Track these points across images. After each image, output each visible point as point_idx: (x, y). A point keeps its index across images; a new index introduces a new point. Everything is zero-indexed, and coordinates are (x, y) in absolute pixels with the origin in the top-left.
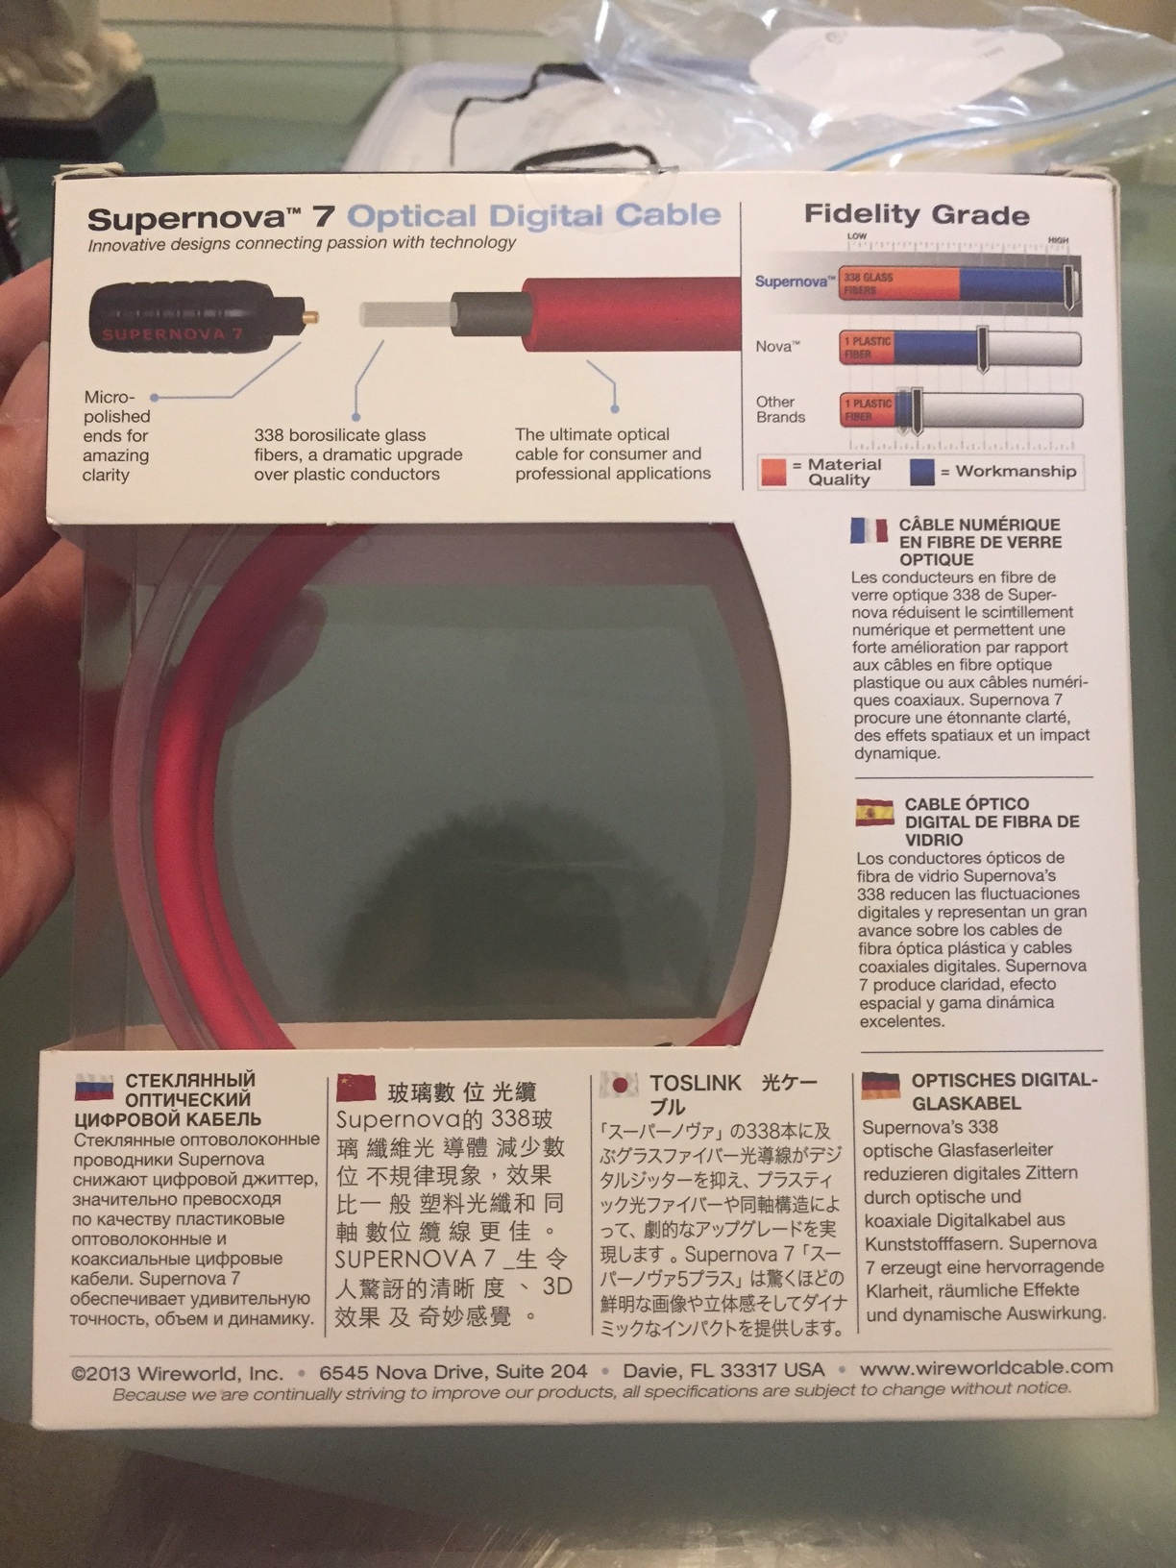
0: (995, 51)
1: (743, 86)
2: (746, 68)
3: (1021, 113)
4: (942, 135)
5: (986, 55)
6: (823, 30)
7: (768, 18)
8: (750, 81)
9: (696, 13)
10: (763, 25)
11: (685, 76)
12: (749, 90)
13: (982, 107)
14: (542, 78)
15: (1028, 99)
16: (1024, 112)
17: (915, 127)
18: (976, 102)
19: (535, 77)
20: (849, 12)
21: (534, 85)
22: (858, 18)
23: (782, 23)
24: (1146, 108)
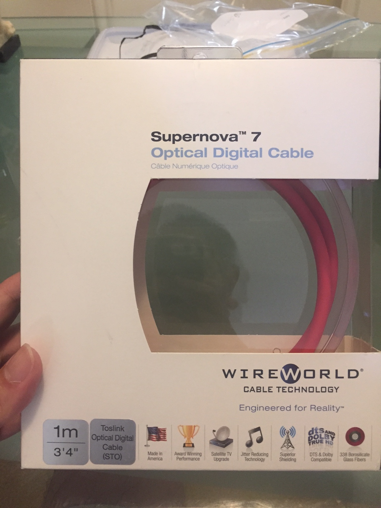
0: (287, 17)
1: (210, 32)
2: (210, 26)
3: (296, 36)
4: (272, 44)
5: (284, 18)
6: (233, 13)
7: (216, 9)
8: (211, 30)
9: (193, 9)
10: (214, 11)
11: (192, 30)
12: (212, 33)
13: (284, 35)
14: (147, 30)
15: (298, 32)
16: (297, 36)
17: (264, 42)
18: (283, 33)
19: (144, 30)
20: (241, 6)
21: (144, 33)
22: (244, 8)
23: (220, 11)
24: (334, 32)
